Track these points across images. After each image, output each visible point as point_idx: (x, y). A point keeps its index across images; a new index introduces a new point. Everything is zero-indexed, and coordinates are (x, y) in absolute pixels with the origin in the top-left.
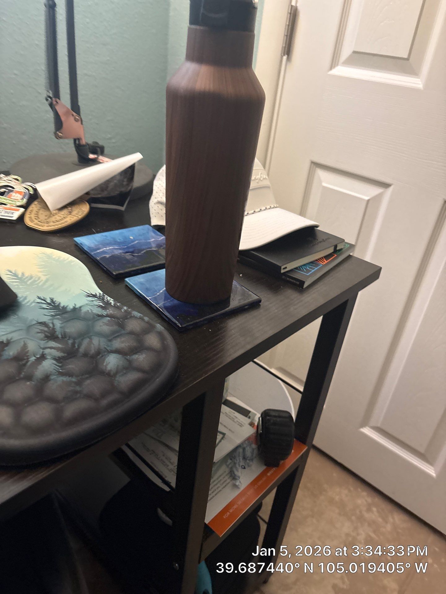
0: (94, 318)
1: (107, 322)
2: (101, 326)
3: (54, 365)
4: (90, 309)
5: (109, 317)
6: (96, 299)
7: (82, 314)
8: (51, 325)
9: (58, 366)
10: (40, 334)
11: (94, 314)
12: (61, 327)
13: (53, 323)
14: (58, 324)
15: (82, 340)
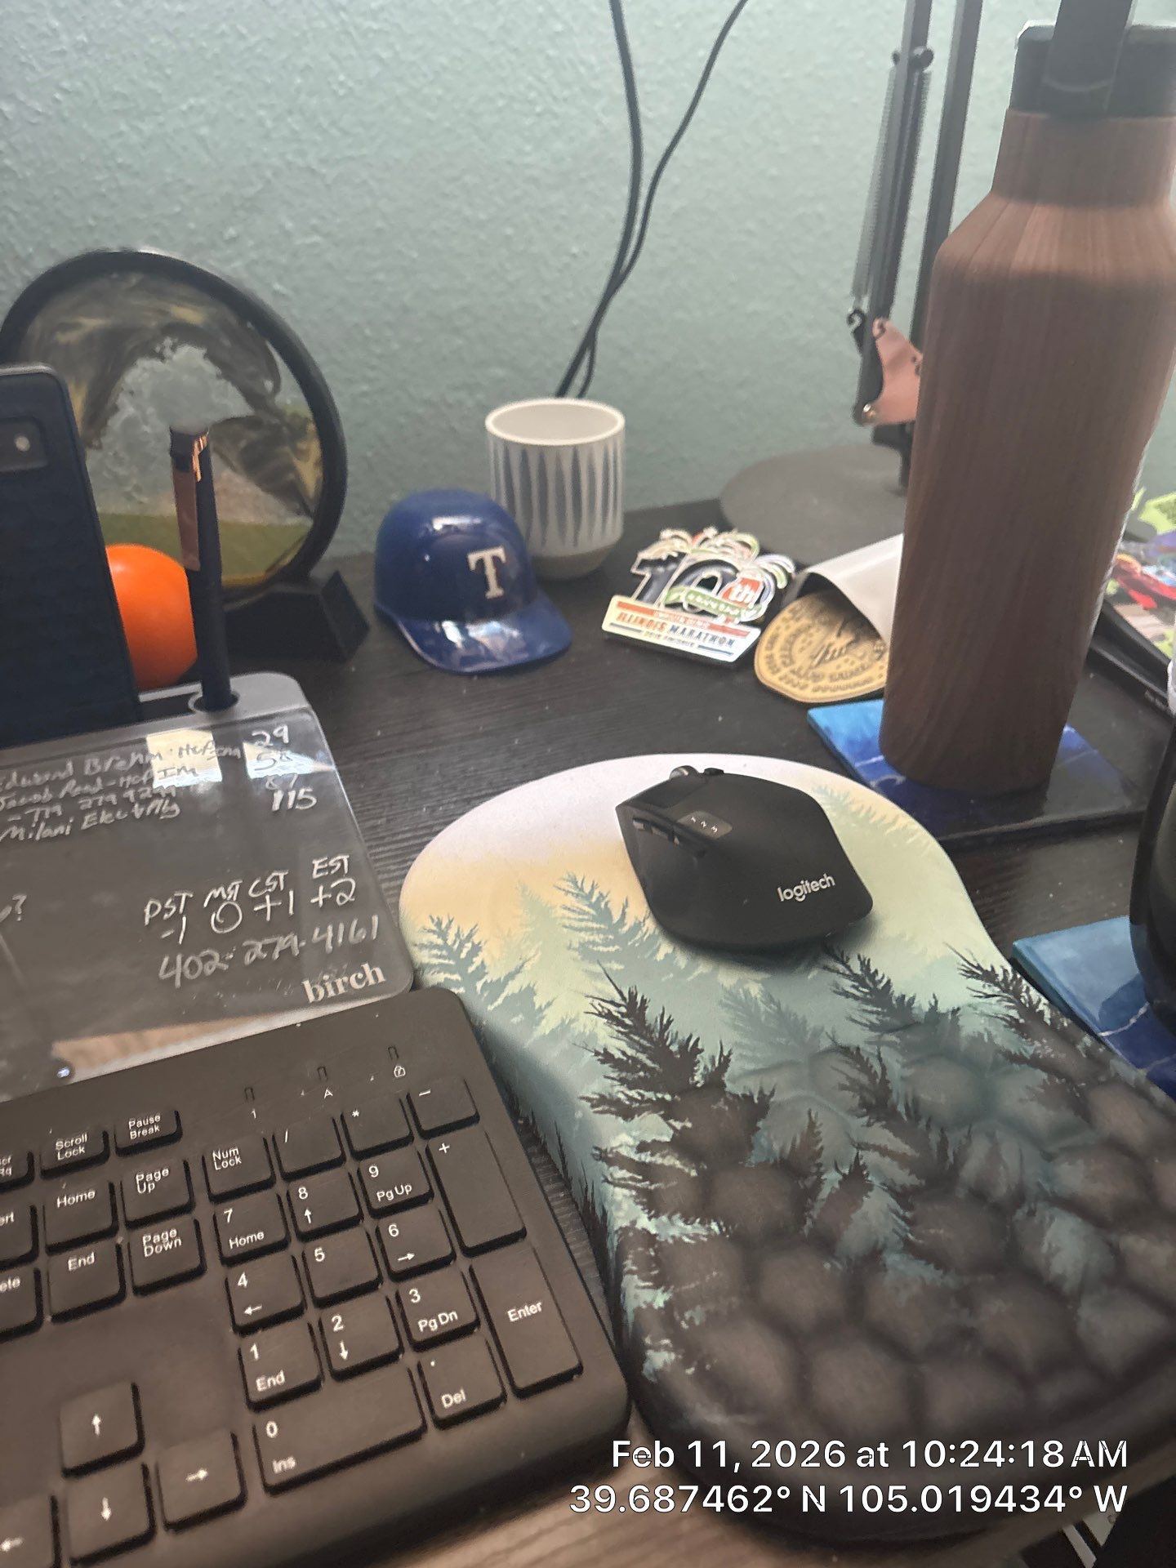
0: (996, 1065)
1: (1042, 1091)
2: (1021, 1100)
3: (894, 1216)
4: (986, 1029)
5: (1044, 1069)
6: (997, 989)
7: (964, 1045)
8: (877, 1068)
9: (904, 1218)
10: (848, 1094)
11: (999, 1050)
12: (903, 1079)
13: (880, 1059)
14: (895, 1065)
15: (969, 1137)
